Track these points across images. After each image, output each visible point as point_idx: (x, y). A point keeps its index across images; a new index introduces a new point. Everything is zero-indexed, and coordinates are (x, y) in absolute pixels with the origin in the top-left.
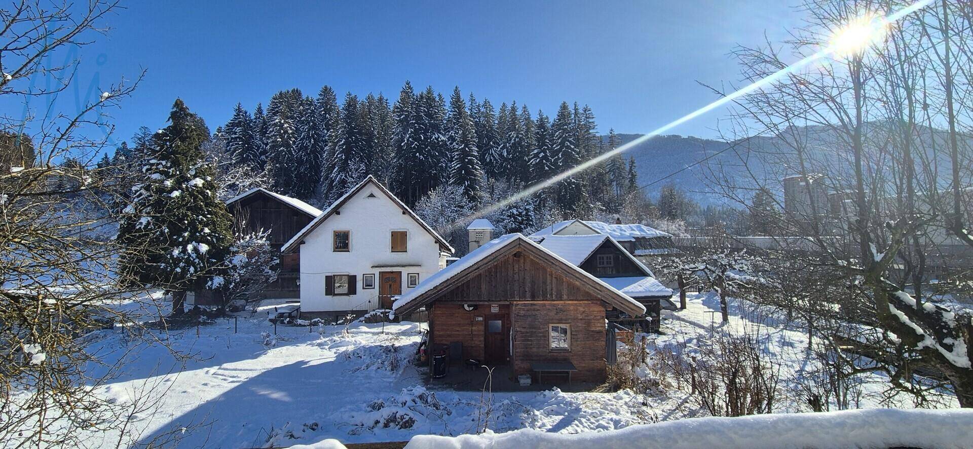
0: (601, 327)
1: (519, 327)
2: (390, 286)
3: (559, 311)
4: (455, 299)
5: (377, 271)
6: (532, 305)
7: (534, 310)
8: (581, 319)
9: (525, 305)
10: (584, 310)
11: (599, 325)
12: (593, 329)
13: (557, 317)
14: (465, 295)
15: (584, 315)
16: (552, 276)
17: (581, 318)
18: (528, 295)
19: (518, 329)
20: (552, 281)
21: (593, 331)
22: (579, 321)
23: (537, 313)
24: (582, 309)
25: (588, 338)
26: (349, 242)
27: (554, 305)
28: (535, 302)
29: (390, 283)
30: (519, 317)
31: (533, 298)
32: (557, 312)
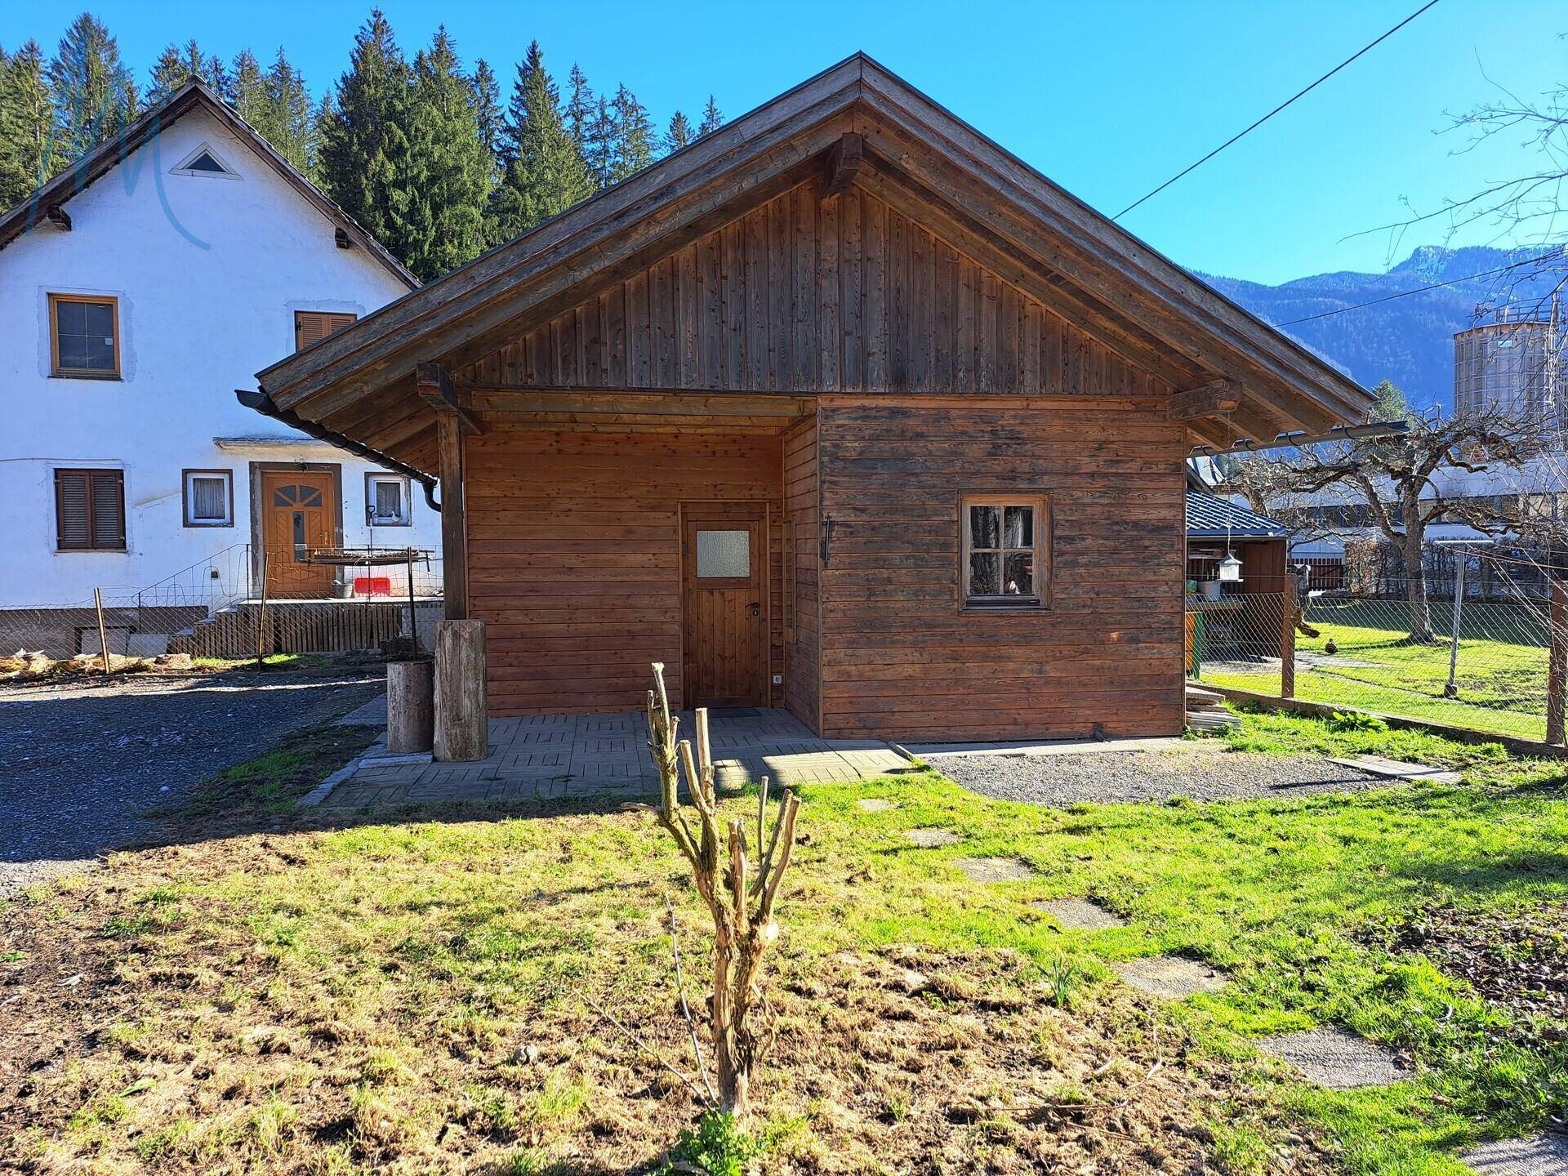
0: (1171, 506)
1: (841, 506)
2: (298, 520)
3: (1004, 441)
4: (560, 380)
5: (239, 462)
6: (895, 412)
7: (902, 436)
8: (1092, 475)
9: (865, 414)
10: (1101, 436)
11: (1161, 498)
12: (1138, 514)
13: (998, 465)
14: (607, 363)
15: (1103, 456)
16: (978, 290)
17: (1093, 468)
18: (878, 368)
19: (836, 516)
20: (978, 312)
21: (1136, 525)
22: (1084, 482)
23: (913, 447)
24: (1094, 434)
25: (1115, 551)
26: (116, 341)
27: (984, 417)
28: (908, 403)
29: (298, 506)
30: (839, 465)
31: (900, 381)
32: (996, 447)
